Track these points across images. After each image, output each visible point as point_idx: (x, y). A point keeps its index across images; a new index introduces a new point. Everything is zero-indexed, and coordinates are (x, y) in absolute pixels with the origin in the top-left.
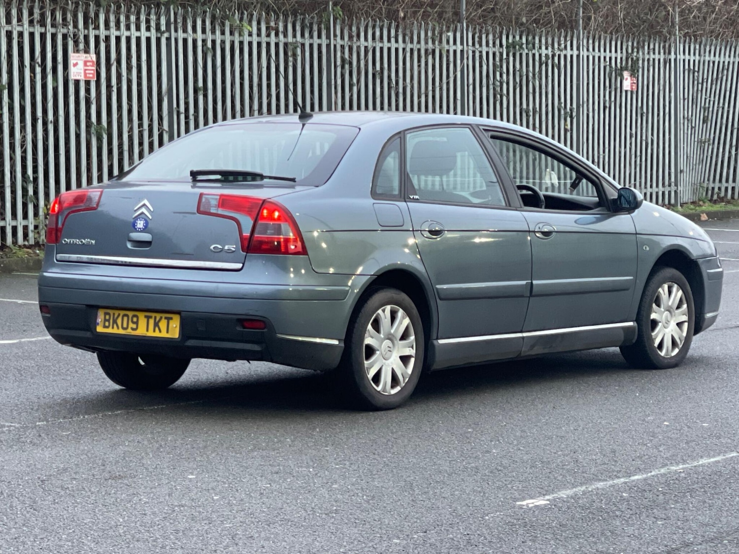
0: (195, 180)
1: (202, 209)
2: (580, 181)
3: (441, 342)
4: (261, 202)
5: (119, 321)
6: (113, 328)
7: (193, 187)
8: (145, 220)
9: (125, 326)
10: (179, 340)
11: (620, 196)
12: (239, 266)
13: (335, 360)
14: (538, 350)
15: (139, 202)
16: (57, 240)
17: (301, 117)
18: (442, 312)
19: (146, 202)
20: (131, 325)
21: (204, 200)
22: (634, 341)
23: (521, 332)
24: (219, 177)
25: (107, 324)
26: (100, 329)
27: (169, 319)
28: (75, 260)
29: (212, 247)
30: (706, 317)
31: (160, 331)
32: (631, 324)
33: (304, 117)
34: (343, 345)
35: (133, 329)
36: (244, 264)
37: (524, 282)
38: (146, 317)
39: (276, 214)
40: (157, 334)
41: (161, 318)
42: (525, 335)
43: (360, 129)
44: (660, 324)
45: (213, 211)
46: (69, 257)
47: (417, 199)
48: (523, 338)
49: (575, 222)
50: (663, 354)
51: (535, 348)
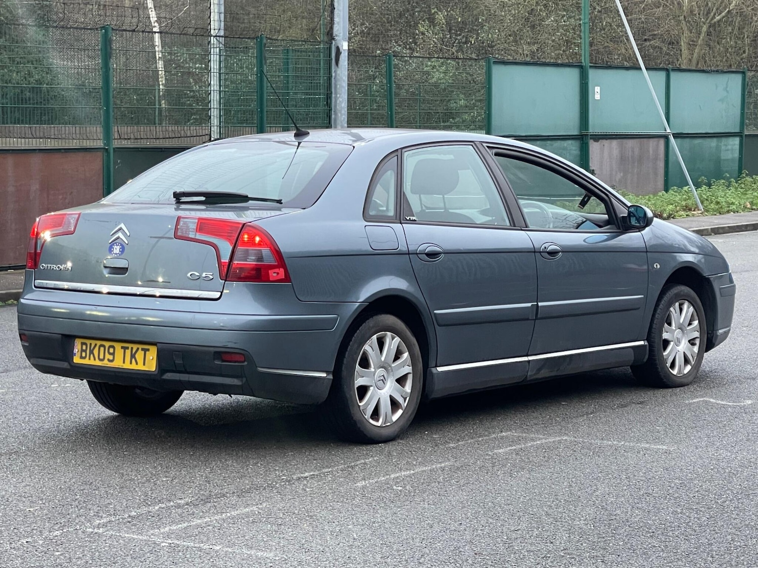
0: (179, 202)
1: (179, 234)
2: (589, 198)
3: (440, 369)
4: (241, 226)
5: (96, 352)
6: (90, 359)
7: (176, 209)
8: (121, 245)
9: (101, 357)
10: (156, 372)
11: (629, 213)
12: (217, 295)
13: (324, 392)
14: (545, 373)
15: (116, 225)
16: (35, 265)
17: (296, 135)
18: (440, 338)
19: (122, 226)
20: (108, 356)
21: (181, 223)
22: (645, 360)
23: (527, 356)
24: (203, 199)
25: (84, 354)
26: (77, 360)
27: (145, 350)
28: (52, 287)
29: (189, 275)
30: (718, 334)
31: (137, 364)
32: (642, 343)
33: (300, 134)
34: (331, 377)
35: (109, 360)
36: (222, 293)
37: (529, 305)
38: (122, 347)
39: (257, 239)
40: (133, 366)
41: (138, 349)
42: (531, 358)
43: (354, 147)
44: (672, 343)
45: (192, 235)
46: (47, 283)
47: (415, 220)
48: (529, 361)
49: (584, 241)
50: (675, 372)
51: (542, 371)
